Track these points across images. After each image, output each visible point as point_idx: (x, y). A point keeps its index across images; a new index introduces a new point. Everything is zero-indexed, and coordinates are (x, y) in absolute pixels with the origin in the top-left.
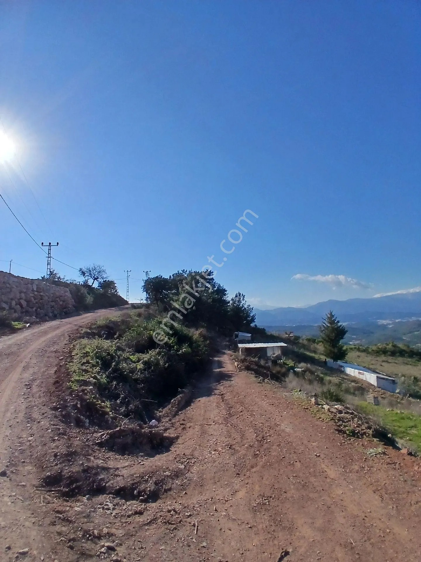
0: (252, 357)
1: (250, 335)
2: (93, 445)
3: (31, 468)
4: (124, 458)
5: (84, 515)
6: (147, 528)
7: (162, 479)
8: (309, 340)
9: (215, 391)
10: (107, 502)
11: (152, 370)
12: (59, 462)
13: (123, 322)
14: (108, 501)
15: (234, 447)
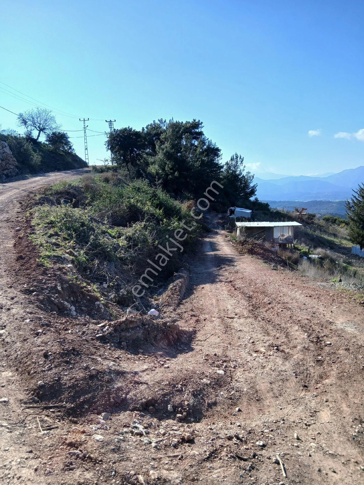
0: (255, 238)
1: (249, 211)
2: (92, 339)
3: (10, 374)
4: (139, 359)
5: (112, 447)
6: (208, 465)
7: (201, 388)
8: (327, 220)
9: (221, 277)
10: (135, 422)
11: (139, 249)
12: (53, 366)
13: (87, 187)
14: (137, 421)
15: (281, 348)
